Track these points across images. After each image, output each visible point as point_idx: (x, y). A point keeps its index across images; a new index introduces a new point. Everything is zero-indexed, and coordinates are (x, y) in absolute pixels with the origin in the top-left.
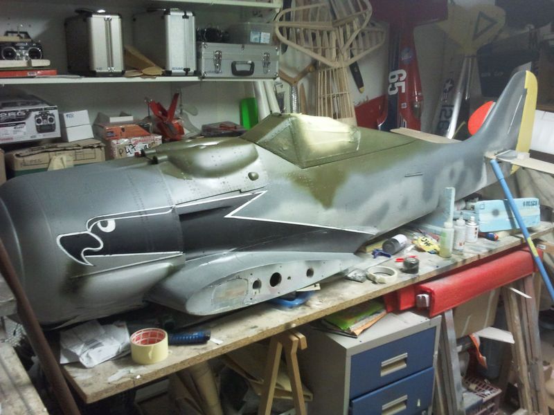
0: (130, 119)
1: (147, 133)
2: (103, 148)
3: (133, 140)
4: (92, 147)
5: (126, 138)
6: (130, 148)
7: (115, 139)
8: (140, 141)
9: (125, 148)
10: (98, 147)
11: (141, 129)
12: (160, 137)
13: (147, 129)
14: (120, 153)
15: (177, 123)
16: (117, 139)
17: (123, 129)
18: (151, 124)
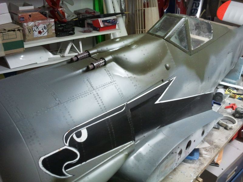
0: (32, 8)
1: (46, 18)
2: (21, 31)
3: (37, 23)
4: (14, 31)
5: (33, 21)
6: (35, 28)
7: (25, 22)
8: (41, 23)
9: (32, 28)
10: (18, 30)
11: (42, 15)
12: (53, 20)
13: (45, 15)
14: (29, 32)
15: (61, 10)
16: (27, 22)
17: (30, 16)
18: (47, 12)
